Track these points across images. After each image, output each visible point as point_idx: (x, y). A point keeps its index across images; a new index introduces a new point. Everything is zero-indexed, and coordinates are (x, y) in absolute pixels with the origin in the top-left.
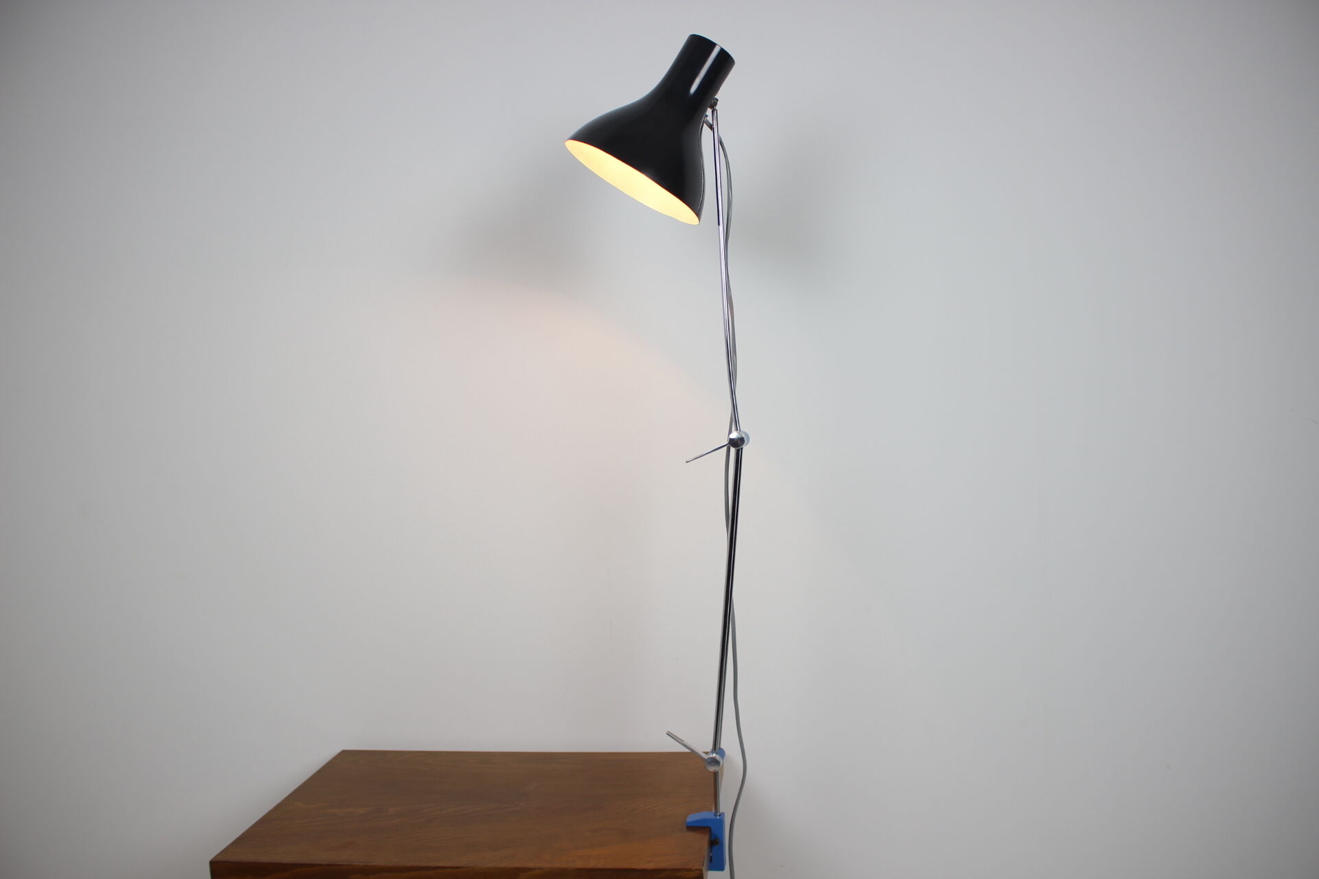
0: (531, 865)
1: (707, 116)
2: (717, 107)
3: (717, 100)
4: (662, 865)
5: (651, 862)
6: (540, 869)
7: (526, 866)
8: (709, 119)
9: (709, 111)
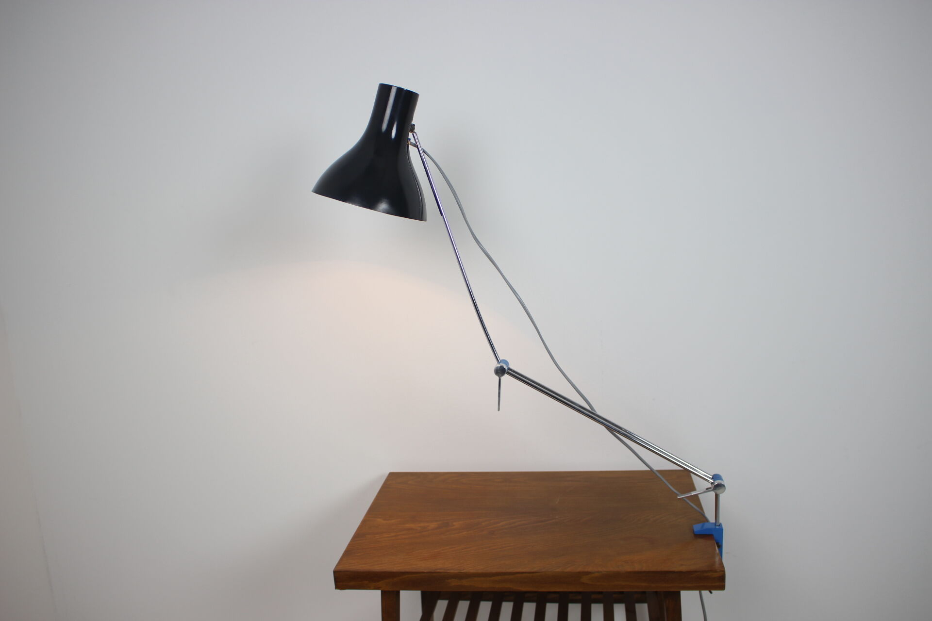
0: (590, 569)
1: (410, 139)
2: (415, 131)
3: (414, 125)
4: (692, 568)
5: (682, 565)
6: (598, 572)
7: (586, 570)
8: (412, 140)
9: (410, 135)
